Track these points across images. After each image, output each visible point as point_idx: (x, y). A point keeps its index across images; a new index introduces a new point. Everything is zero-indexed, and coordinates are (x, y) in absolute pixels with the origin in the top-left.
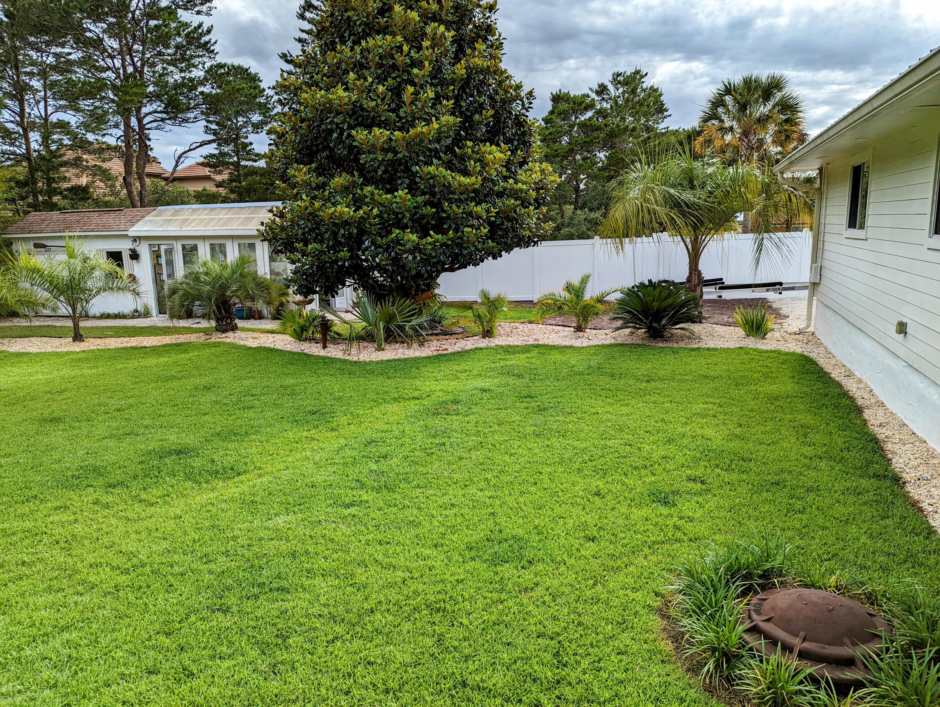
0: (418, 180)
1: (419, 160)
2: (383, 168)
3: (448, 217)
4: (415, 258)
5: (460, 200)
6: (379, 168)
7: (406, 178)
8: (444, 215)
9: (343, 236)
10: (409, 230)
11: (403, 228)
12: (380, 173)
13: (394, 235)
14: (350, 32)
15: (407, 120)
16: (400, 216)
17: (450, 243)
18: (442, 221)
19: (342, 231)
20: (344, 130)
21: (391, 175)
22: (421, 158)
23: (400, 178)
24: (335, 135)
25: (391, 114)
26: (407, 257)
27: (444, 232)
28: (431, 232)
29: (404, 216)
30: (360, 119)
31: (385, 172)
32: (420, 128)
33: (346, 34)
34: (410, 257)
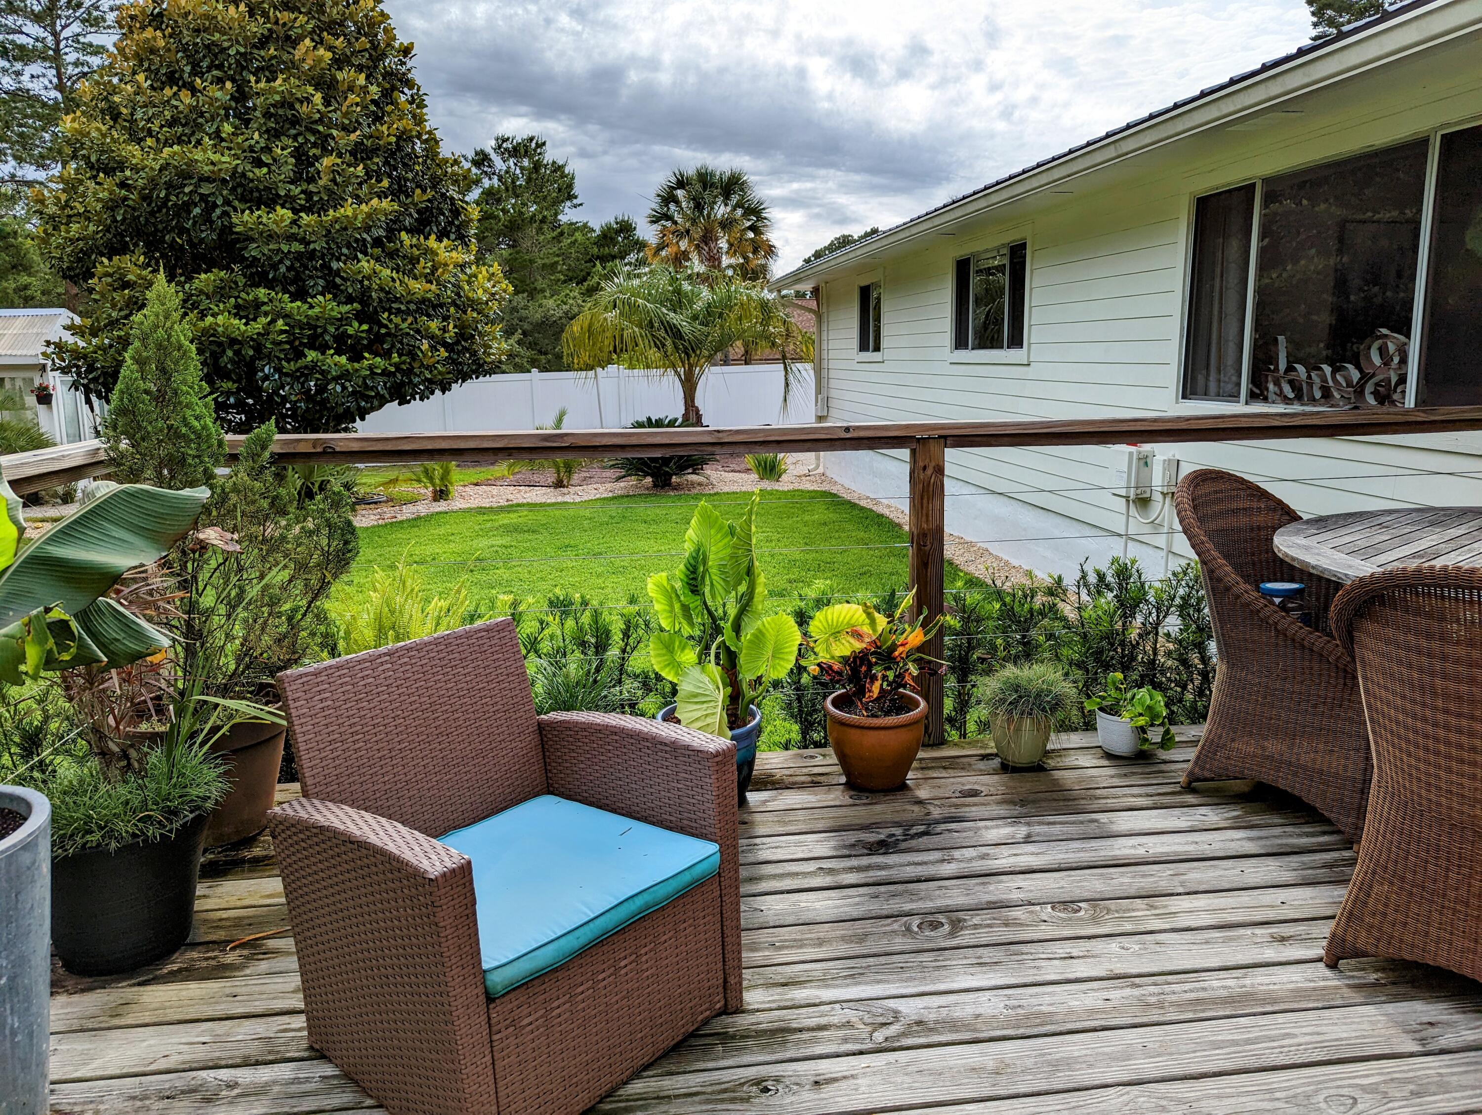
0: (338, 280)
1: (342, 254)
2: (288, 263)
3: (388, 334)
4: (344, 388)
5: (408, 312)
6: (281, 261)
7: (321, 278)
8: (383, 331)
9: (231, 360)
10: (332, 351)
11: (323, 349)
12: (283, 269)
13: (309, 358)
14: (212, 62)
15: (321, 199)
16: (319, 330)
17: (393, 369)
18: (380, 339)
19: (230, 353)
20: (217, 206)
21: (297, 273)
22: (345, 251)
23: (311, 277)
24: (197, 211)
25: (292, 187)
26: (334, 389)
27: (387, 355)
28: (366, 355)
29: (325, 331)
30: (239, 191)
31: (289, 269)
32: (348, 210)
33: (205, 64)
34: (339, 389)
